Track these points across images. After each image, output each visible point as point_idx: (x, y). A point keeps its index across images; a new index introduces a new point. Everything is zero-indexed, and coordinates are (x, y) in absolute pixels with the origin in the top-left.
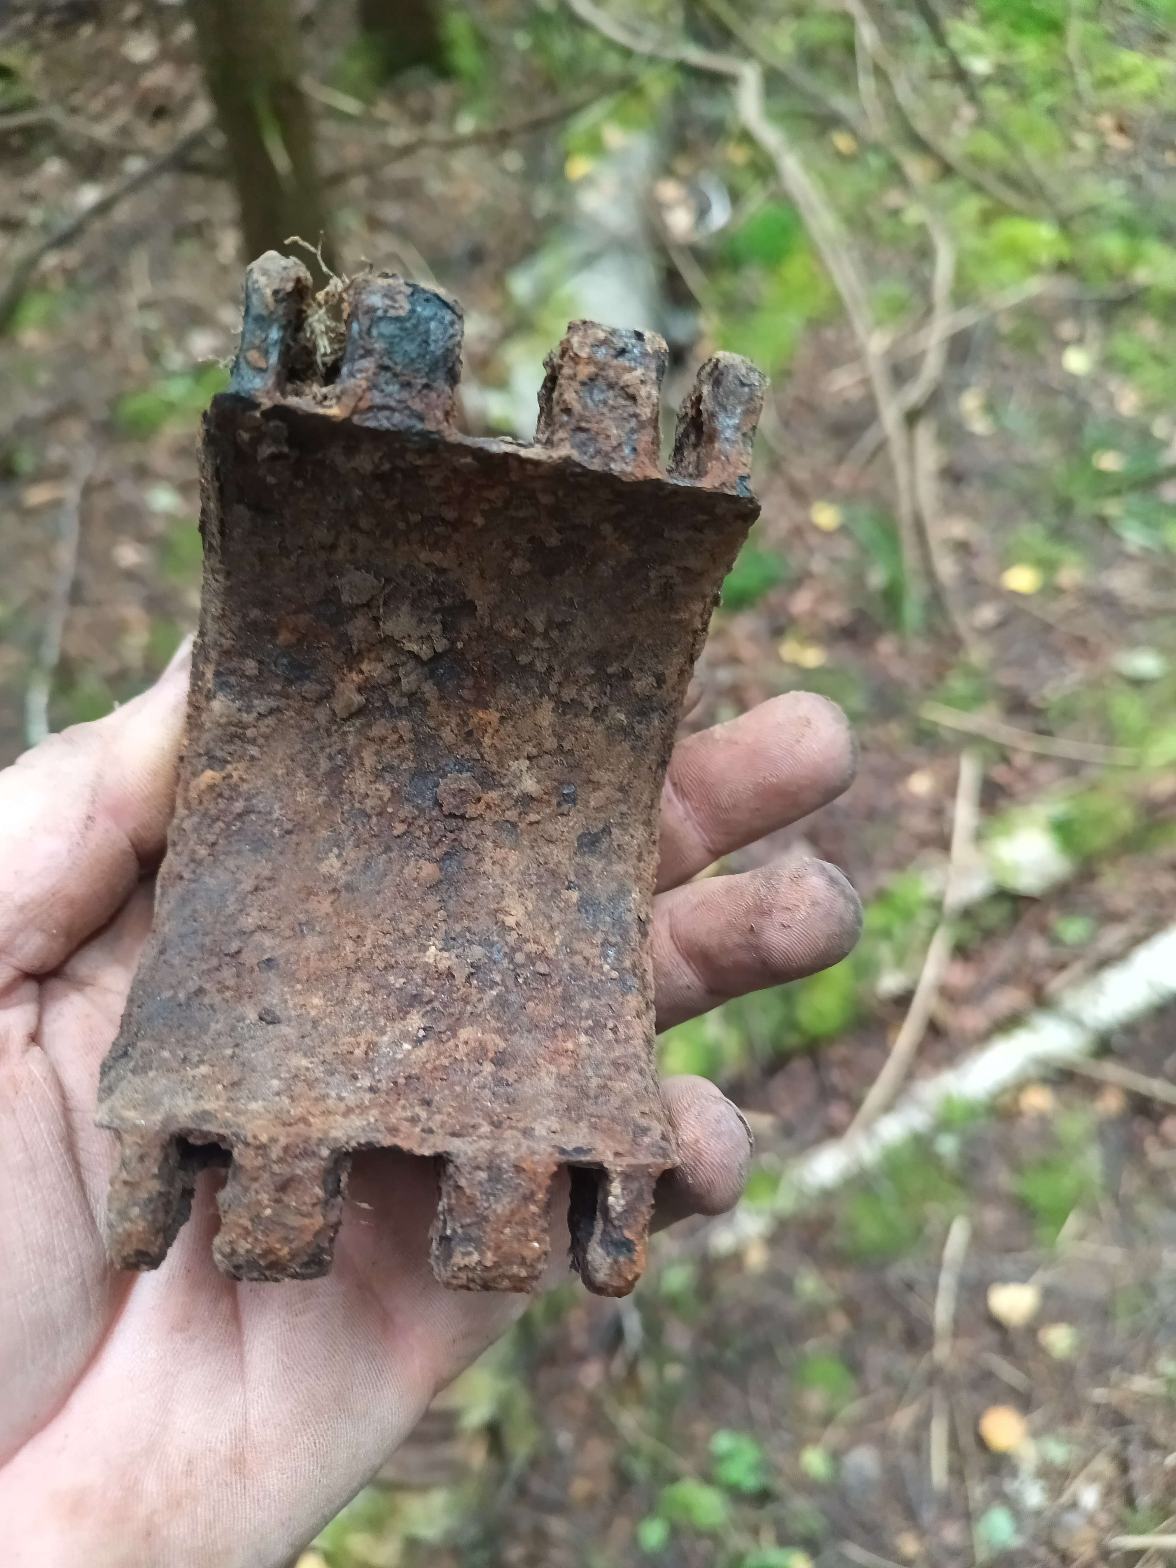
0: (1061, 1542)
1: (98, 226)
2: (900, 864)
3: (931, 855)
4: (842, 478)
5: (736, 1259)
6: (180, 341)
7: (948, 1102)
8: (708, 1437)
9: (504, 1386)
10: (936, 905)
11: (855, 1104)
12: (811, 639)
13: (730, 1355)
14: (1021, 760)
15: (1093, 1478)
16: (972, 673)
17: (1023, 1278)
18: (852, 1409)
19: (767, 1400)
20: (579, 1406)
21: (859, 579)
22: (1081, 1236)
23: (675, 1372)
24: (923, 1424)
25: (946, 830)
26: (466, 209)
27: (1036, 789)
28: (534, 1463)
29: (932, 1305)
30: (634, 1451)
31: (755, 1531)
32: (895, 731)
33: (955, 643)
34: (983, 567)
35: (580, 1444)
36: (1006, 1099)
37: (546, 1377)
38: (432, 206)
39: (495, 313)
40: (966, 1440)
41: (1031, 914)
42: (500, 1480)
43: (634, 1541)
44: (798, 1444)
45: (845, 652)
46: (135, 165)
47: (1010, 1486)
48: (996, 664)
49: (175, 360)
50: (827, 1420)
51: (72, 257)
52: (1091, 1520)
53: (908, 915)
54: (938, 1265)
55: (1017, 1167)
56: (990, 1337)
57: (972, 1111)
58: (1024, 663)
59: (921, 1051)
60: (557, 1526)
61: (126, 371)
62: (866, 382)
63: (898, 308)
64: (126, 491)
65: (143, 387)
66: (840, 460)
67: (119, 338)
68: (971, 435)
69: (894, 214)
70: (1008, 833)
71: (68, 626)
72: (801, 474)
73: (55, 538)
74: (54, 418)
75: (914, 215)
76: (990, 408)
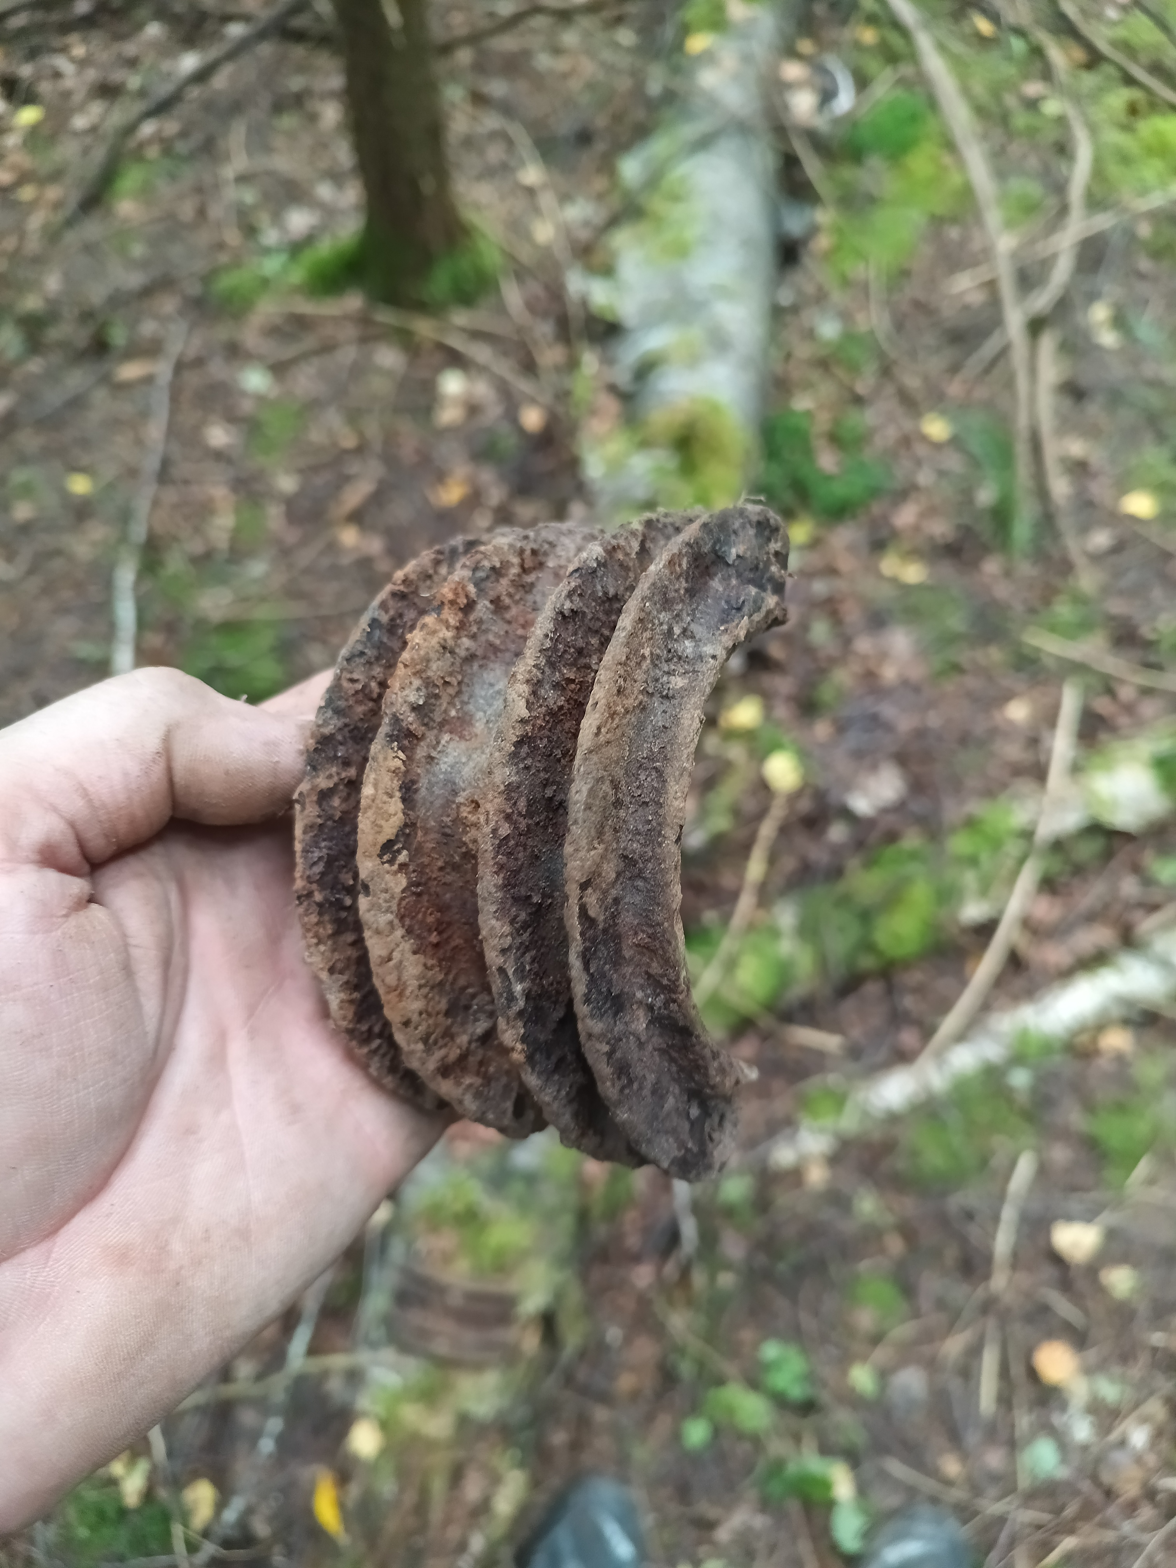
0: (1106, 1477)
1: (195, 93)
2: (990, 792)
3: (1024, 785)
4: (955, 388)
5: (795, 1175)
6: (277, 218)
7: (1024, 1035)
8: (756, 1345)
9: (560, 1276)
10: (1027, 835)
11: (927, 1032)
12: (914, 554)
13: (782, 1267)
14: (1126, 693)
15: (1144, 1420)
16: (1079, 599)
17: (1088, 1217)
18: (903, 1331)
19: (816, 1313)
20: (629, 1304)
21: (967, 495)
22: (1151, 1181)
23: (726, 1280)
24: (975, 1351)
25: (1042, 758)
26: (575, 85)
27: (1140, 724)
28: (582, 1354)
29: (993, 1237)
30: (681, 1351)
31: (797, 1439)
32: (995, 655)
33: (1066, 567)
34: (1099, 490)
35: (628, 1340)
36: (1084, 1038)
37: (597, 1274)
38: (538, 81)
39: (600, 197)
40: (1017, 1370)
41: (1125, 853)
42: (549, 1366)
43: (676, 1436)
44: (845, 1360)
45: (947, 570)
46: (236, 30)
47: (1057, 1419)
48: (1106, 591)
49: (271, 237)
50: (876, 1339)
51: (171, 126)
52: (1139, 1460)
53: (996, 844)
54: (1002, 1197)
55: (1090, 1107)
56: (1049, 1272)
57: (1047, 1047)
58: (1137, 592)
59: (999, 982)
60: (601, 1414)
61: (221, 246)
62: (991, 286)
63: (1029, 208)
64: (217, 369)
65: (237, 263)
66: (954, 369)
67: (216, 211)
68: (1098, 348)
69: (1032, 105)
70: (1109, 767)
71: (156, 503)
72: (912, 382)
73: (145, 415)
74: (147, 292)
75: (1052, 107)
76: (1119, 321)
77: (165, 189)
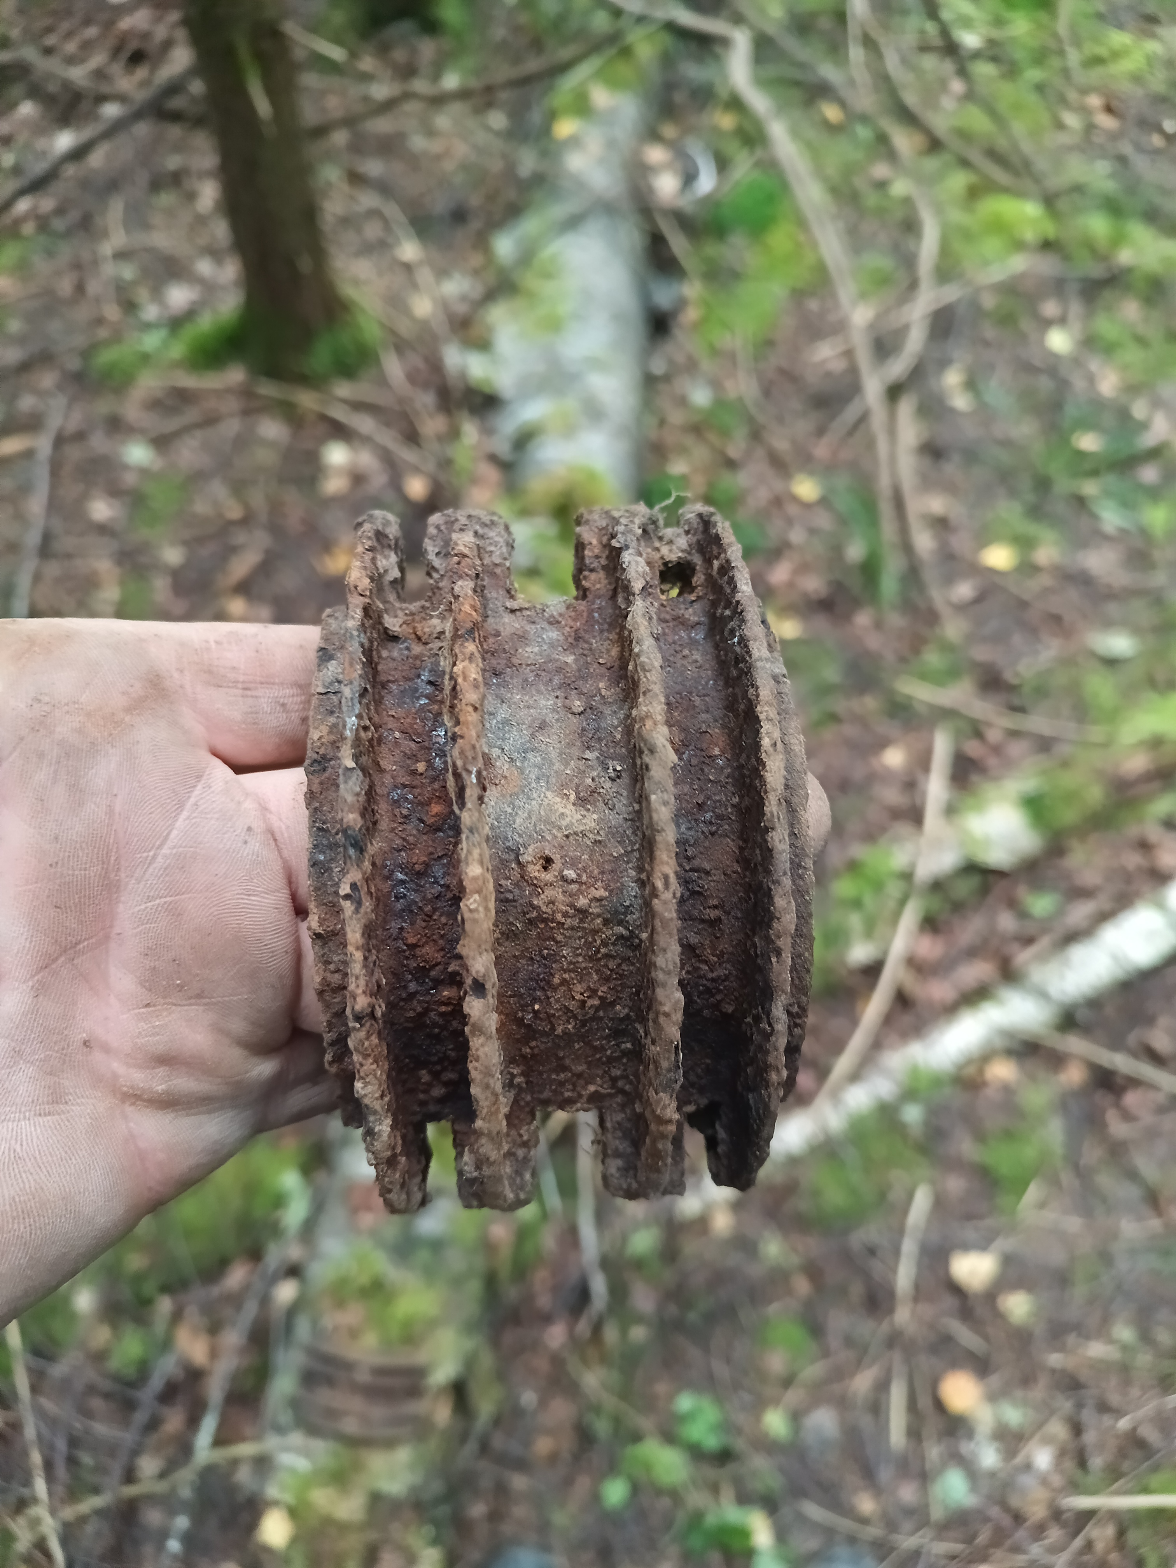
0: (1015, 1501)
1: (71, 170)
2: (871, 836)
3: (903, 828)
4: (821, 450)
5: (702, 1223)
6: (157, 293)
7: (915, 1071)
8: (671, 1397)
9: (469, 1344)
10: (907, 876)
11: (822, 1073)
12: (788, 610)
13: (692, 1316)
14: (994, 735)
15: (1047, 1441)
16: (947, 648)
17: (983, 1246)
18: (813, 1371)
19: (728, 1361)
20: (542, 1364)
21: (837, 550)
22: (1042, 1205)
23: (639, 1333)
24: (883, 1386)
25: (918, 802)
26: (449, 166)
27: (1009, 765)
28: (497, 1421)
29: (894, 1270)
30: (597, 1409)
31: (715, 1489)
32: (870, 703)
33: (932, 617)
34: (960, 543)
35: (543, 1403)
36: (971, 1070)
37: (510, 1337)
38: (414, 161)
39: (476, 273)
40: (924, 1402)
41: (1000, 888)
42: (464, 1437)
43: (596, 1497)
44: (759, 1405)
45: (821, 623)
46: (111, 111)
47: (965, 1448)
48: (971, 638)
49: (151, 312)
50: (788, 1382)
51: (47, 204)
52: (1044, 1481)
53: (878, 886)
54: (900, 1231)
55: (980, 1136)
56: (949, 1302)
57: (937, 1081)
58: (999, 638)
59: (888, 1020)
60: (519, 1482)
61: (100, 321)
62: (849, 354)
63: (882, 281)
64: (99, 442)
65: (117, 338)
66: (821, 431)
67: (93, 287)
68: (952, 411)
69: (881, 185)
70: (980, 807)
71: (37, 578)
72: (781, 444)
73: (25, 489)
74: (25, 367)
75: (900, 187)
76: (971, 384)
77: (41, 265)
